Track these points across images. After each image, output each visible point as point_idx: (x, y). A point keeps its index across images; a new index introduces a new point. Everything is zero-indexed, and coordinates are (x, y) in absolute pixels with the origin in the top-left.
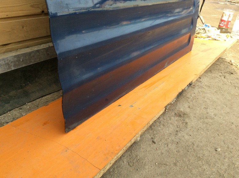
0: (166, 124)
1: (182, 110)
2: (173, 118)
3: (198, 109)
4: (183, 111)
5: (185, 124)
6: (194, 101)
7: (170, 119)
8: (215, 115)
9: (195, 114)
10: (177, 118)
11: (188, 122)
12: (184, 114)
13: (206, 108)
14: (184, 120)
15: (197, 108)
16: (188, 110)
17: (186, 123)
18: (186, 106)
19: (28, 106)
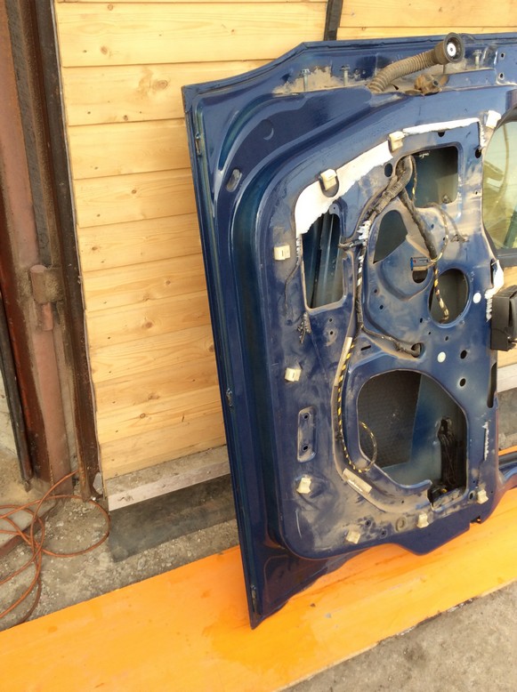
0: (376, 663)
1: (424, 644)
2: (395, 656)
3: (456, 655)
4: (424, 648)
5: (406, 676)
6: (465, 633)
7: (389, 657)
8: (475, 683)
9: (440, 665)
10: (401, 660)
11: (413, 676)
12: (422, 657)
13: (472, 660)
14: (410, 670)
15: (455, 653)
16: (435, 651)
17: (409, 678)
18: (440, 640)
19: (199, 536)
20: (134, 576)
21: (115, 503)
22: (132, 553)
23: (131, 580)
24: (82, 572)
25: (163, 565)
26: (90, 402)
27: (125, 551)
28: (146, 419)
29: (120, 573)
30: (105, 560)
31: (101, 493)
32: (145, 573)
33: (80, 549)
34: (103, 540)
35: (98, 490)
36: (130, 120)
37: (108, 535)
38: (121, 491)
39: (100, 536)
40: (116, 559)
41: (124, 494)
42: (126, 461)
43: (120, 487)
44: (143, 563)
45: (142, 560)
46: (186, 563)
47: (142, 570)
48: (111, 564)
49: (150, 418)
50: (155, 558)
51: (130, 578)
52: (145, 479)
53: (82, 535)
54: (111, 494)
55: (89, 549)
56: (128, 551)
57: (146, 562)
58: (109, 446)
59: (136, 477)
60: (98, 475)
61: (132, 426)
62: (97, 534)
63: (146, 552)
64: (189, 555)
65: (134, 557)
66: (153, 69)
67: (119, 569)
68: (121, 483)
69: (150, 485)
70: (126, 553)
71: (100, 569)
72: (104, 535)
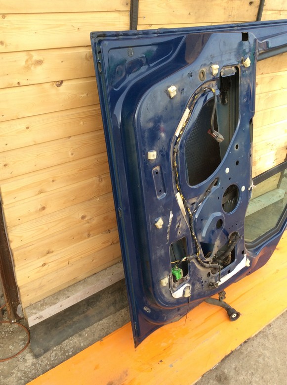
1: (226, 371)
2: (211, 381)
4: (226, 373)
6: (246, 360)
7: (208, 382)
9: (236, 381)
10: (215, 382)
12: (226, 379)
13: (253, 374)
15: (243, 372)
16: (232, 373)
18: (233, 366)
19: (86, 333)
20: (50, 365)
21: (32, 322)
22: (46, 351)
23: (48, 367)
24: (17, 369)
25: (67, 354)
26: (10, 262)
27: (41, 350)
28: (46, 266)
29: (41, 365)
30: (30, 359)
31: (22, 317)
32: (56, 362)
33: (13, 354)
34: (27, 346)
35: (20, 315)
36: (21, 85)
37: (29, 342)
38: (35, 313)
39: (24, 344)
40: (37, 356)
41: (37, 315)
42: (36, 295)
43: (34, 311)
44: (54, 355)
45: (54, 354)
46: (81, 351)
47: (54, 360)
48: (34, 360)
49: (49, 265)
50: (61, 351)
51: (48, 366)
52: (49, 303)
53: (13, 345)
54: (29, 316)
55: (18, 353)
56: (43, 350)
57: (56, 354)
58: (24, 287)
59: (43, 303)
60: (19, 306)
61: (38, 272)
62: (22, 342)
63: (55, 348)
64: (82, 345)
65: (48, 352)
66: (33, 53)
67: (40, 362)
68: (34, 308)
69: (53, 307)
70: (42, 351)
71: (28, 364)
72: (27, 342)
